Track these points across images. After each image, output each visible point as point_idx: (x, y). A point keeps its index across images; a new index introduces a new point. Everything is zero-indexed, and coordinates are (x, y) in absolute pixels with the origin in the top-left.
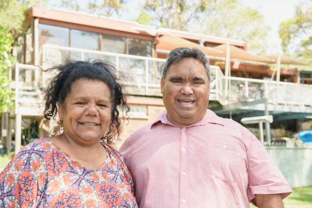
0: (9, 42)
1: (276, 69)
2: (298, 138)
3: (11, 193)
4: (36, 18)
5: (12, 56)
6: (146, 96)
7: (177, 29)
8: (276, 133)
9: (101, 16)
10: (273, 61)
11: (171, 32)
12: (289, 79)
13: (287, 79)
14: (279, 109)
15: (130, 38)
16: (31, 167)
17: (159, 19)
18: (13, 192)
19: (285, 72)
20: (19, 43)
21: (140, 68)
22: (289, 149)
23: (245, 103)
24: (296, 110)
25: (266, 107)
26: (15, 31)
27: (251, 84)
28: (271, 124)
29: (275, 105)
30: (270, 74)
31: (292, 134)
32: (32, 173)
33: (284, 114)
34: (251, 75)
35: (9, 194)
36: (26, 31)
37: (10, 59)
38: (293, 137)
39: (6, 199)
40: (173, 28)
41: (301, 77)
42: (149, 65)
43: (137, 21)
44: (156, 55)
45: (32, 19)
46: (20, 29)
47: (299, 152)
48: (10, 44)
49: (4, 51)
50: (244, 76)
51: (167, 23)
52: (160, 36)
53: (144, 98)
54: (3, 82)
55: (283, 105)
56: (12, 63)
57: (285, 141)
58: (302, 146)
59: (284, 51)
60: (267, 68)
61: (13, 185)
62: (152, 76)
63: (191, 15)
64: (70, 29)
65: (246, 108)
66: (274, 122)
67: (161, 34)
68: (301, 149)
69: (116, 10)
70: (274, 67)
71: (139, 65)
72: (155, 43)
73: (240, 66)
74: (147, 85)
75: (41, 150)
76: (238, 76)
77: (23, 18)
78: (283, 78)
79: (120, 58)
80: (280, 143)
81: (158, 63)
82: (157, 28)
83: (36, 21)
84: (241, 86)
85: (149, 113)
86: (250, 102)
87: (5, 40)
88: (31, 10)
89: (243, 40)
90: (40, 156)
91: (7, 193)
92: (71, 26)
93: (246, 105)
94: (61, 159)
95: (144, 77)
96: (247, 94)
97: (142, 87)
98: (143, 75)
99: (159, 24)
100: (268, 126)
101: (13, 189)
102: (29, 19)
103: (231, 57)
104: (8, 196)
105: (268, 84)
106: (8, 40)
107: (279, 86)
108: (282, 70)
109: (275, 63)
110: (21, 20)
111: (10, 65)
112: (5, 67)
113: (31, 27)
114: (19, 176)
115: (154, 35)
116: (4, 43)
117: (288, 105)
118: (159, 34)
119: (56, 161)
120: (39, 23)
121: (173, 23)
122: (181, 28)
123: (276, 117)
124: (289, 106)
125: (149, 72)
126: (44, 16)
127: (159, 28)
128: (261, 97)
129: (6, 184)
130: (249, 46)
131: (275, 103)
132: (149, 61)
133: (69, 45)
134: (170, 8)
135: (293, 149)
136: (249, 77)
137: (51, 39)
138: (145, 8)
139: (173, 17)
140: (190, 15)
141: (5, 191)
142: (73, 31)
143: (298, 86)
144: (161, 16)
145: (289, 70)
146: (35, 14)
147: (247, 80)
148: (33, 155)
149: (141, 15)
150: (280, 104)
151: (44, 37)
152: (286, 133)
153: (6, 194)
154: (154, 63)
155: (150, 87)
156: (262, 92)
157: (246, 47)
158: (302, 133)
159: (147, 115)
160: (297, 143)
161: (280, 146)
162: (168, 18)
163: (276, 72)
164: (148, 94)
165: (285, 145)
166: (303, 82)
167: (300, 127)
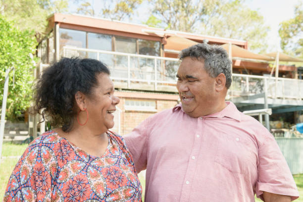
0: (34, 45)
1: (276, 66)
2: (296, 129)
3: (27, 185)
4: (57, 23)
5: (37, 56)
6: (155, 92)
7: (183, 31)
8: (275, 125)
9: (114, 20)
10: (273, 58)
11: (177, 33)
12: (287, 75)
13: (285, 75)
14: (278, 103)
15: (141, 39)
16: (43, 159)
17: (166, 21)
18: (29, 183)
19: (284, 69)
20: (43, 45)
21: (149, 66)
22: (287, 139)
23: (246, 97)
24: (294, 103)
25: (265, 101)
26: (40, 35)
27: (252, 80)
28: (270, 116)
29: (274, 99)
30: (270, 70)
31: (290, 125)
32: (44, 164)
33: (283, 107)
34: (252, 71)
35: (25, 185)
36: (49, 35)
37: (35, 60)
38: (291, 129)
39: (23, 190)
40: (179, 30)
41: (298, 73)
42: (158, 64)
43: (147, 24)
44: (164, 54)
45: (54, 24)
46: (43, 33)
47: (297, 142)
48: (35, 46)
49: (29, 52)
50: (245, 73)
51: (174, 25)
52: (168, 37)
53: (153, 93)
54: (29, 80)
55: (282, 99)
56: (37, 63)
57: (283, 132)
58: (299, 137)
59: (283, 48)
60: (267, 64)
61: (28, 177)
62: (161, 74)
63: (196, 17)
64: (87, 32)
65: (247, 102)
66: (272, 114)
67: (169, 35)
68: (298, 139)
69: (128, 14)
70: (273, 65)
71: (148, 64)
72: (163, 43)
73: (241, 64)
74: (156, 82)
75: (49, 142)
76: (240, 73)
77: (46, 23)
78: (282, 74)
79: (132, 57)
80: (279, 134)
81: (166, 61)
82: (165, 30)
83: (58, 26)
84: (242, 81)
85: (158, 107)
86: (250, 96)
87: (30, 43)
88: (53, 17)
89: (245, 40)
90: (49, 148)
91: (24, 184)
92: (88, 30)
93: (247, 99)
94: (68, 148)
95: (153, 74)
96: (248, 89)
97: (152, 83)
98: (152, 73)
99: (166, 26)
100: (267, 118)
101: (29, 180)
102: (52, 24)
103: (233, 56)
104: (24, 187)
105: (267, 79)
106: (33, 42)
107: (277, 82)
108: (280, 66)
109: (274, 60)
110: (44, 25)
111: (35, 65)
112: (31, 67)
113: (53, 32)
114: (33, 168)
115: (162, 36)
116: (30, 46)
117: (286, 98)
118: (166, 35)
119: (64, 150)
120: (60, 27)
121: (179, 26)
122: (187, 30)
123: (274, 109)
124: (287, 100)
125: (158, 70)
126: (65, 21)
127: (167, 30)
128: (261, 91)
129: (22, 177)
130: (249, 45)
131: (273, 97)
132: (158, 60)
133: (87, 47)
134: (176, 12)
135: (291, 139)
136: (250, 74)
137: (69, 41)
138: (153, 12)
139: (179, 20)
140: (194, 17)
141: (22, 183)
142: (89, 34)
143: (295, 81)
144: (168, 19)
145: (287, 67)
146: (56, 20)
147: (248, 77)
148: (43, 147)
149: (150, 19)
150: (279, 98)
151: (64, 40)
152: (285, 124)
153: (23, 186)
154: (162, 62)
155: (158, 84)
156: (262, 87)
157: (247, 46)
158: (299, 125)
159: (156, 108)
160: (295, 134)
161: (279, 136)
162: (175, 21)
163: (275, 69)
164: (156, 90)
165: (283, 136)
166: (300, 77)
167: (297, 119)
